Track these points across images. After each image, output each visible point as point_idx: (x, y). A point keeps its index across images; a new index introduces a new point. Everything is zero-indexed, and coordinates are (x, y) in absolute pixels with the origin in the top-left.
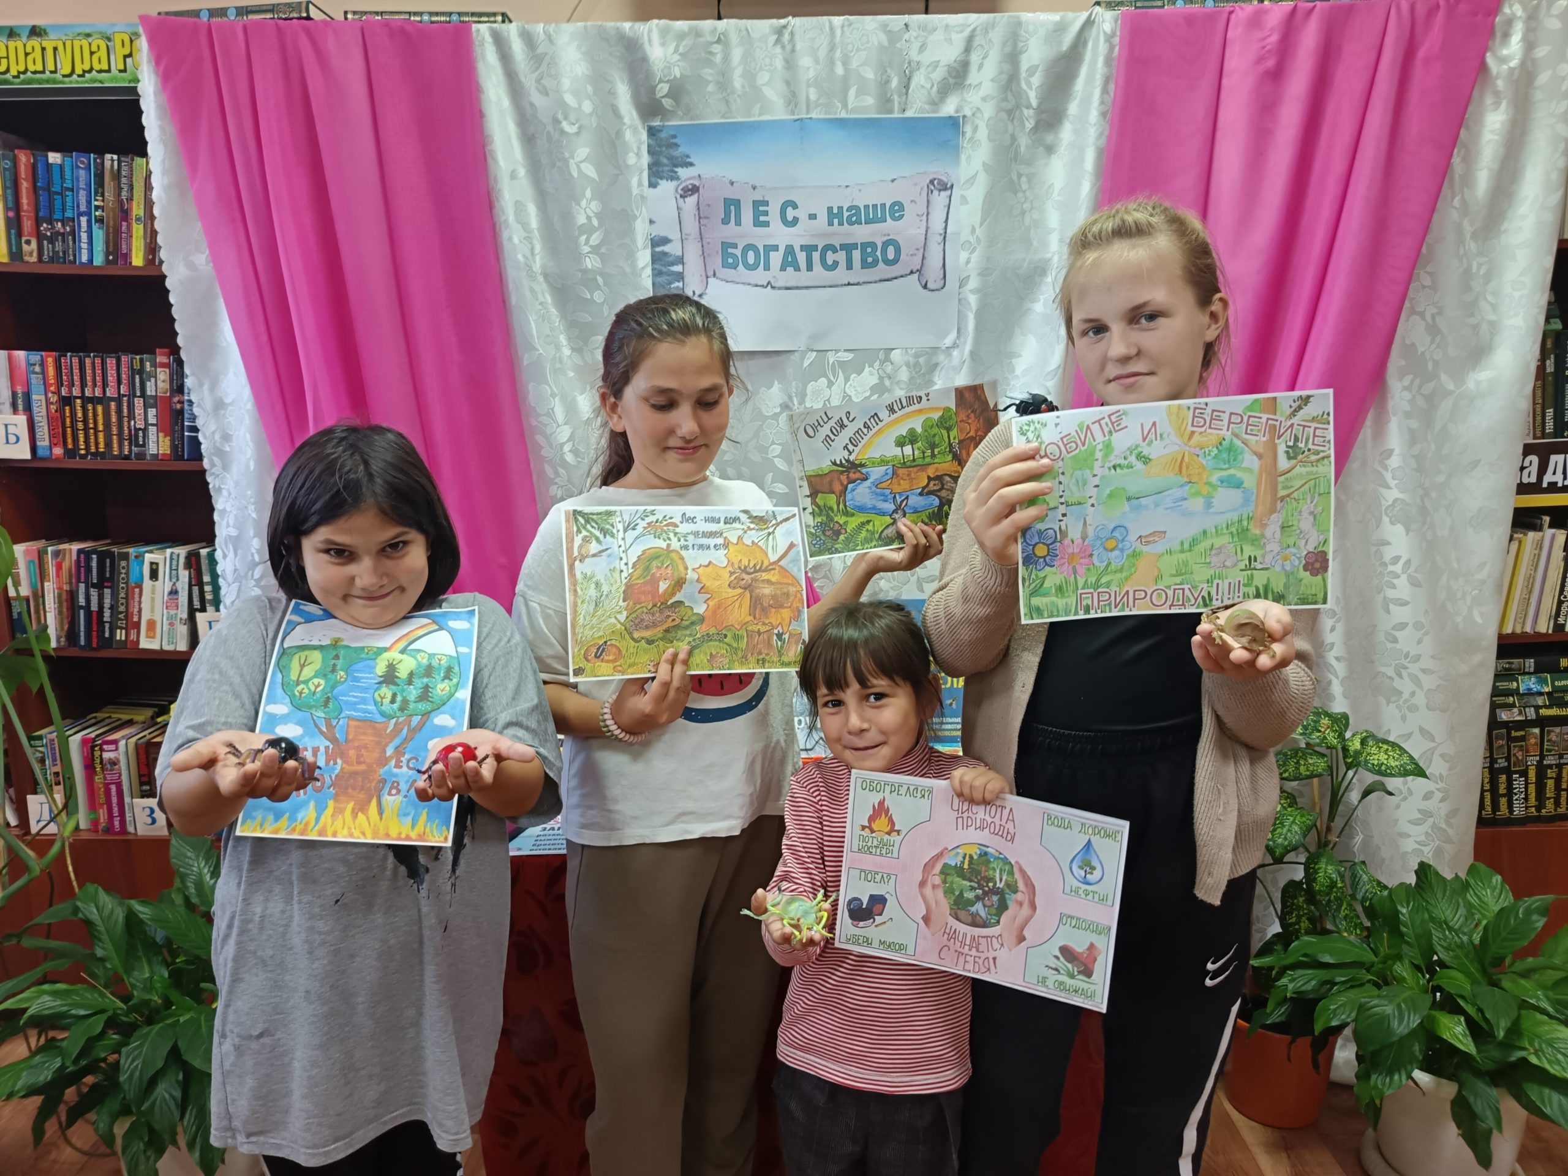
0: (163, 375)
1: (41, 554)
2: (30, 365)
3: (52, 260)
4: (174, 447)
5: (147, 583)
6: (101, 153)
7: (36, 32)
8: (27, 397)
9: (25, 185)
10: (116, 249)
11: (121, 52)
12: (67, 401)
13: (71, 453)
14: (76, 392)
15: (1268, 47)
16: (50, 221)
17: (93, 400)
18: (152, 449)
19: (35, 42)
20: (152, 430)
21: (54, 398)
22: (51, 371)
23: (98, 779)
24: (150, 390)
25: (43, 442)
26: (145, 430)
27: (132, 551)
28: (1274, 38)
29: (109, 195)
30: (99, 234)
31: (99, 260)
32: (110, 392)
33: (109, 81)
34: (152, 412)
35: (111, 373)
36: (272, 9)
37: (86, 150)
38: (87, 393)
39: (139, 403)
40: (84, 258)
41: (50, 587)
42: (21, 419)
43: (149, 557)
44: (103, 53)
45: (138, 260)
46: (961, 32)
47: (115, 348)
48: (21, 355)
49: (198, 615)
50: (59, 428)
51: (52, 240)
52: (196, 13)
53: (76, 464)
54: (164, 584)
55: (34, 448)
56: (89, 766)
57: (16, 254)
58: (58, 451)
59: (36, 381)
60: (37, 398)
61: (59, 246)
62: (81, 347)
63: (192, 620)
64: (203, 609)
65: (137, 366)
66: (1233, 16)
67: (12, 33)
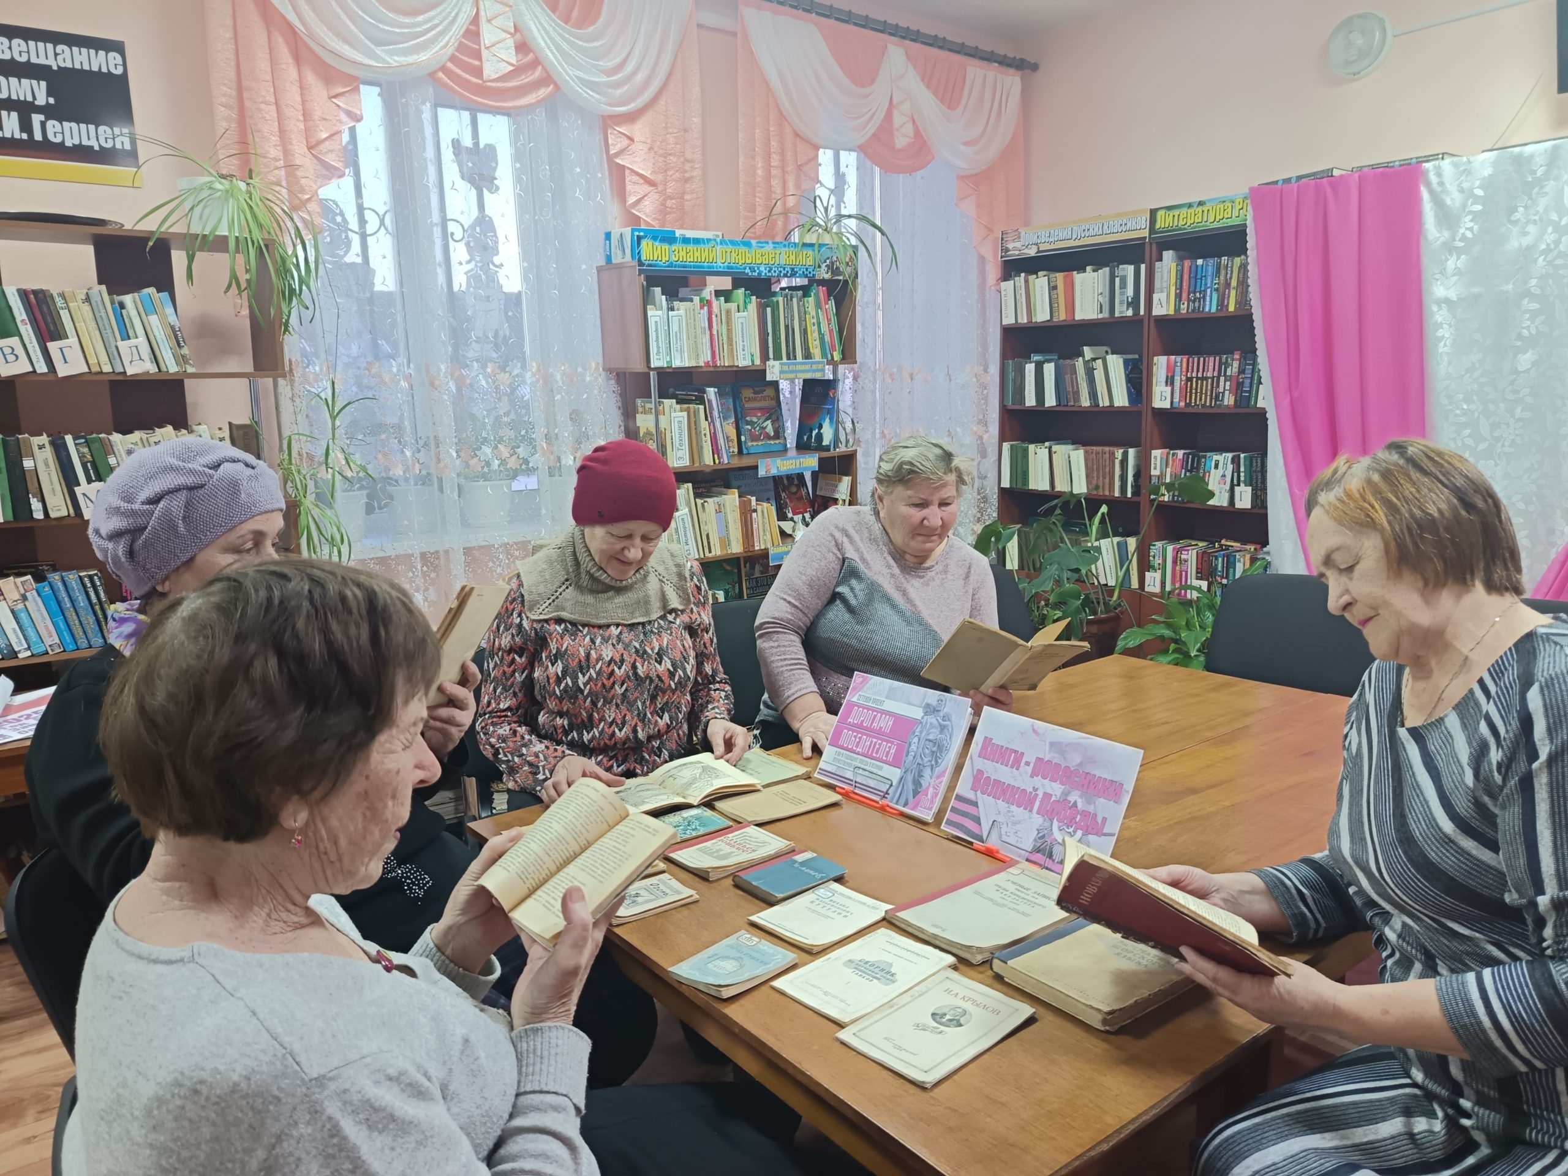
0: (1236, 364)
1: (1168, 454)
2: (1176, 362)
3: (1193, 311)
4: (1236, 401)
5: (1213, 470)
6: (1220, 257)
7: (1201, 203)
8: (1173, 378)
9: (1186, 277)
10: (1222, 304)
11: (1238, 207)
12: (1189, 379)
13: (1188, 405)
14: (1194, 375)
16: (1195, 293)
17: (1203, 379)
18: (1226, 403)
19: (1200, 209)
20: (1227, 393)
21: (1184, 378)
22: (1184, 365)
23: (1178, 568)
24: (1229, 373)
25: (1176, 400)
26: (1223, 393)
27: (1208, 454)
29: (1222, 278)
30: (1215, 296)
31: (1214, 310)
32: (1209, 374)
33: (1230, 222)
34: (1228, 383)
35: (1211, 364)
36: (1314, 174)
37: (1213, 256)
38: (1200, 375)
39: (1222, 379)
40: (1207, 309)
41: (1169, 470)
42: (1169, 389)
43: (1216, 457)
44: (1230, 210)
45: (1231, 308)
47: (1214, 353)
48: (1173, 357)
49: (1236, 488)
50: (1185, 392)
51: (1194, 302)
52: (1276, 182)
53: (1190, 410)
54: (1220, 471)
55: (1172, 403)
56: (1175, 562)
57: (1177, 310)
58: (1182, 404)
59: (1178, 370)
60: (1177, 378)
61: (1197, 304)
62: (1199, 353)
63: (1232, 490)
64: (1239, 485)
65: (1224, 360)
67: (1190, 206)
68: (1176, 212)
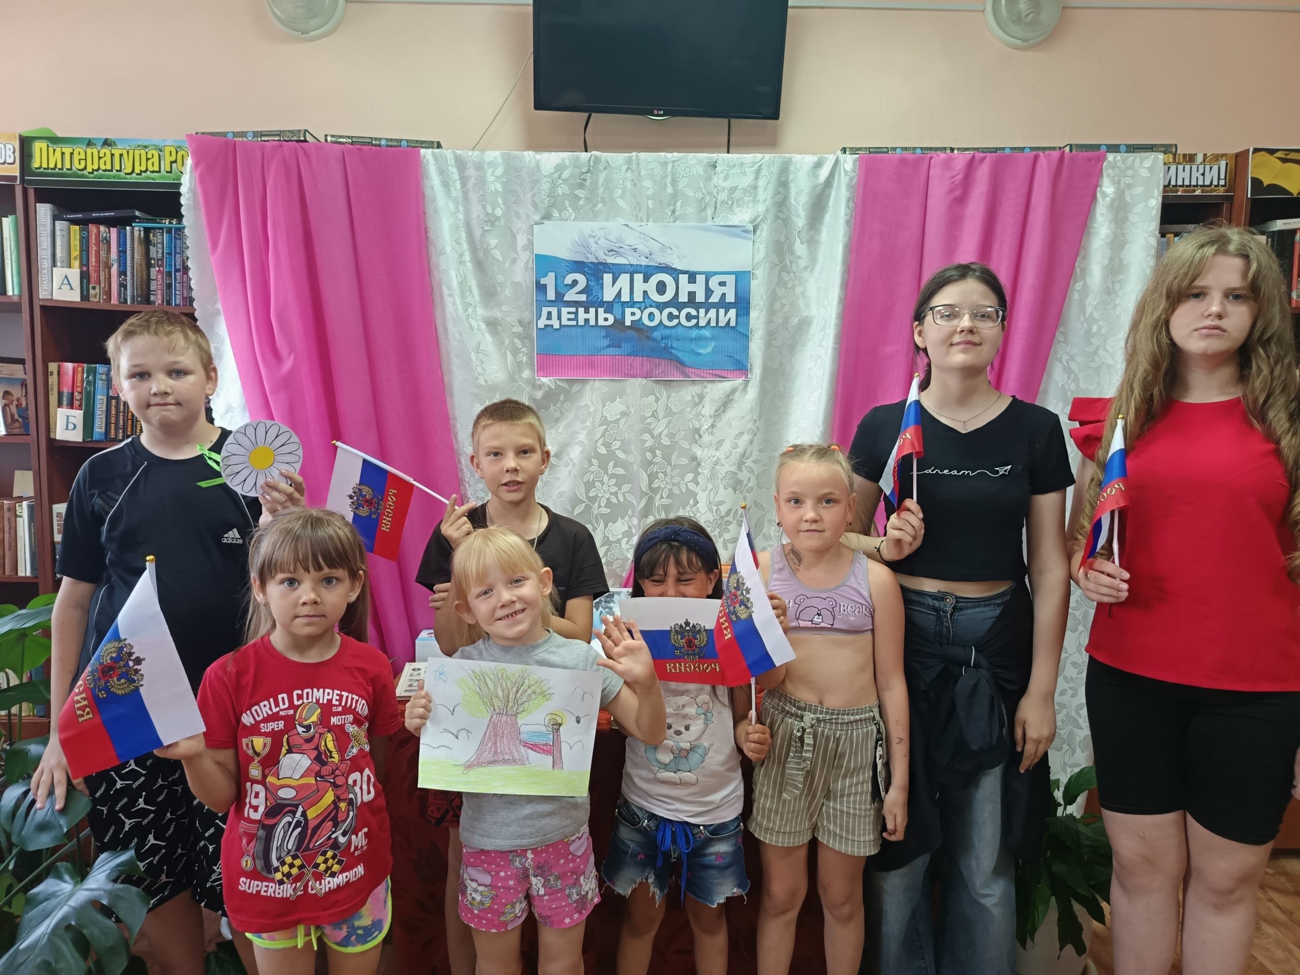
7: (107, 143)
9: (94, 248)
11: (169, 159)
15: (957, 182)
19: (106, 150)
28: (960, 177)
33: (158, 179)
36: (279, 133)
44: (156, 159)
46: (752, 167)
52: (224, 134)
66: (933, 160)
67: (90, 143)
68: (68, 151)
